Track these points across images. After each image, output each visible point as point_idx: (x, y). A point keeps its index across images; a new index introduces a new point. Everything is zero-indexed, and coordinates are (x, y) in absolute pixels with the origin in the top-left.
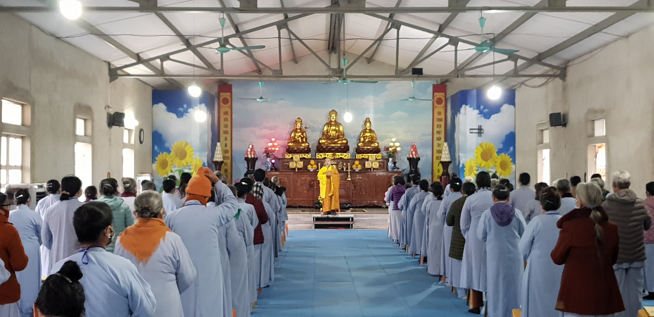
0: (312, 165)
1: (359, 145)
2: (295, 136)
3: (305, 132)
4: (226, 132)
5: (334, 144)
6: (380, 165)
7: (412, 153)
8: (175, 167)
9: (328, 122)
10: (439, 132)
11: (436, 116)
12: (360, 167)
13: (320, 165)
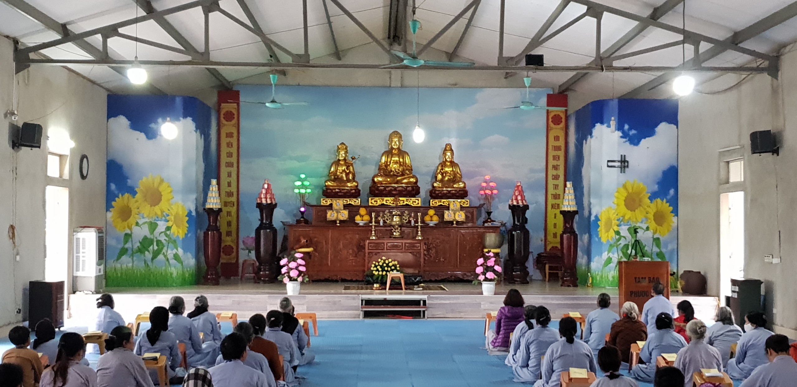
0: (363, 216)
1: (435, 185)
2: (336, 171)
3: (352, 165)
4: (230, 165)
5: (397, 183)
6: (467, 217)
7: (516, 199)
8: (143, 218)
9: (387, 150)
10: (555, 167)
11: (552, 143)
12: (436, 219)
13: (375, 216)
